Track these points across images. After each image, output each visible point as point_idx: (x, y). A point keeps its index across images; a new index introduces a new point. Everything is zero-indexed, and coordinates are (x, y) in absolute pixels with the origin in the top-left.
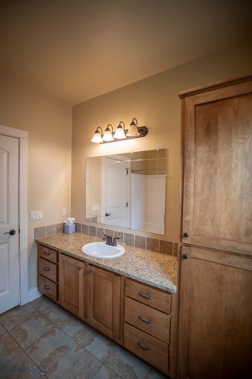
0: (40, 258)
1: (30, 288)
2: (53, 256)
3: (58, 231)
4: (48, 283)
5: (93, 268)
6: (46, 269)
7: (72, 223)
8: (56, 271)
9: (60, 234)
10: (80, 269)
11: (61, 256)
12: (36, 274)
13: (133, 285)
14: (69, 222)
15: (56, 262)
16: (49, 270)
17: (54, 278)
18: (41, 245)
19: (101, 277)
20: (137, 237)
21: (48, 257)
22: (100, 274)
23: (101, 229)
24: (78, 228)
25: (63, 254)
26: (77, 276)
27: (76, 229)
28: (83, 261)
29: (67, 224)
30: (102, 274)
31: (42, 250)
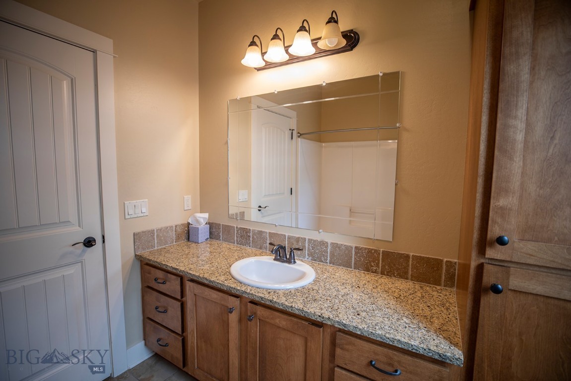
0: (147, 288)
1: (129, 343)
2: (173, 286)
3: (178, 238)
4: (164, 334)
5: (260, 311)
6: (159, 309)
7: (203, 222)
8: (179, 313)
9: (183, 242)
10: (231, 311)
11: (189, 285)
12: (141, 318)
13: (354, 344)
14: (197, 221)
15: (179, 298)
16: (165, 311)
17: (177, 326)
18: (147, 264)
19: (279, 327)
20: (335, 246)
21: (162, 288)
22: (277, 321)
23: (261, 232)
24: (214, 231)
25: (192, 281)
26: (226, 325)
27: (211, 233)
28: (237, 296)
29: (195, 225)
30: (282, 321)
31: (149, 273)
